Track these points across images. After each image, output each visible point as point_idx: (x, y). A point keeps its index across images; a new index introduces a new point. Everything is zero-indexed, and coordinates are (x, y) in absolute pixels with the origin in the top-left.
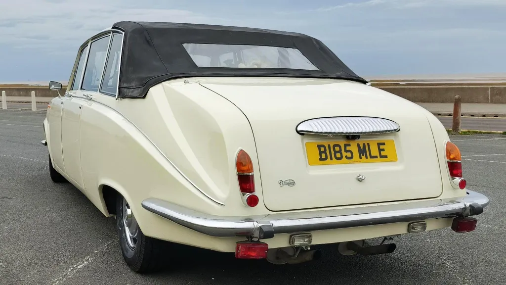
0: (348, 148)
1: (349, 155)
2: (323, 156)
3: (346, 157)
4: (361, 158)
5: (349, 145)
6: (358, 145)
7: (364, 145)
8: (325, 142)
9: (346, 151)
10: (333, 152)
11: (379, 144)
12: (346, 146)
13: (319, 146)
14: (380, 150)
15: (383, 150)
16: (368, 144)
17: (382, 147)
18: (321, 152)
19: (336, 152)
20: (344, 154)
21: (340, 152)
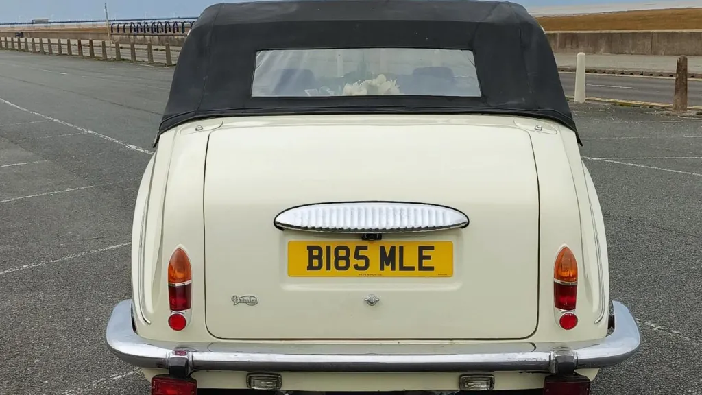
0: (362, 253)
1: (362, 263)
2: (315, 263)
3: (356, 267)
4: (382, 268)
5: (365, 248)
6: (382, 249)
7: (393, 249)
8: (322, 242)
9: (357, 257)
10: (333, 258)
11: (421, 249)
12: (358, 248)
13: (310, 248)
14: (421, 258)
15: (429, 258)
16: (401, 248)
17: (425, 253)
18: (311, 257)
19: (338, 258)
20: (353, 261)
21: (346, 258)
